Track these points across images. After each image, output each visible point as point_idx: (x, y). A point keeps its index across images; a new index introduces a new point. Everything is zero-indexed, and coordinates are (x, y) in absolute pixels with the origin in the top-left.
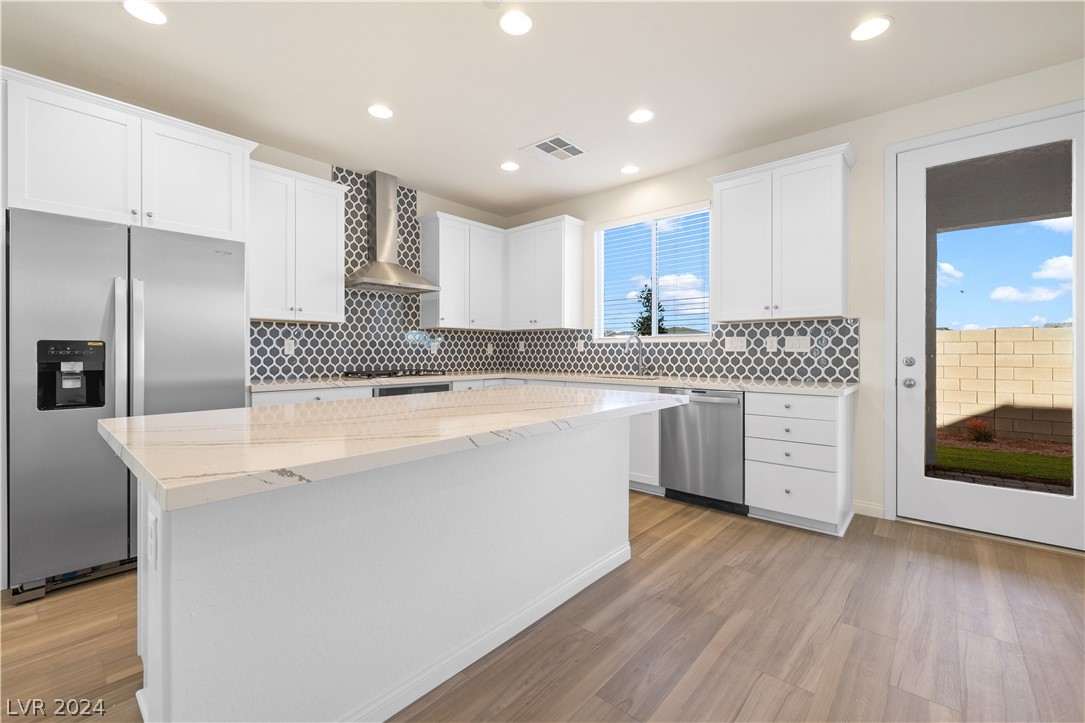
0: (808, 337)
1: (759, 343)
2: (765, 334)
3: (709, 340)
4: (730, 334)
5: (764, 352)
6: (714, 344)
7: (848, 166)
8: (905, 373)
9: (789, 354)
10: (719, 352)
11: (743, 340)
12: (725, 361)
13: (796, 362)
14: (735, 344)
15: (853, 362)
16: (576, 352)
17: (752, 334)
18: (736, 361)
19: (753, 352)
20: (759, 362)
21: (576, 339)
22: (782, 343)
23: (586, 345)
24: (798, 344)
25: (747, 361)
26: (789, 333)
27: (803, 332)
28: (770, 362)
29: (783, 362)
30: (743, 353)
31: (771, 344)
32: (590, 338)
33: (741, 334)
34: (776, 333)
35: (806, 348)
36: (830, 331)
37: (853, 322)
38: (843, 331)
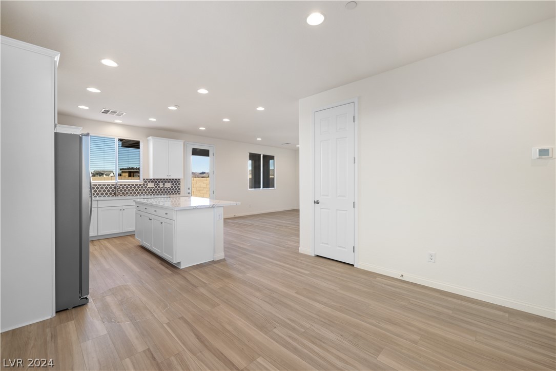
0: (170, 183)
1: (158, 184)
2: (159, 182)
3: (142, 184)
4: (149, 182)
5: (159, 187)
6: (144, 185)
7: (184, 143)
8: (189, 191)
9: (166, 188)
10: (146, 187)
11: (153, 183)
12: (147, 190)
13: (167, 190)
14: (151, 185)
15: (179, 189)
17: (156, 182)
19: (156, 187)
22: (164, 184)
24: (168, 185)
25: (154, 190)
26: (166, 182)
27: (169, 182)
29: (164, 190)
30: (152, 188)
31: (161, 185)
34: (162, 182)
35: (170, 186)
36: (175, 182)
37: (179, 179)
38: (178, 182)
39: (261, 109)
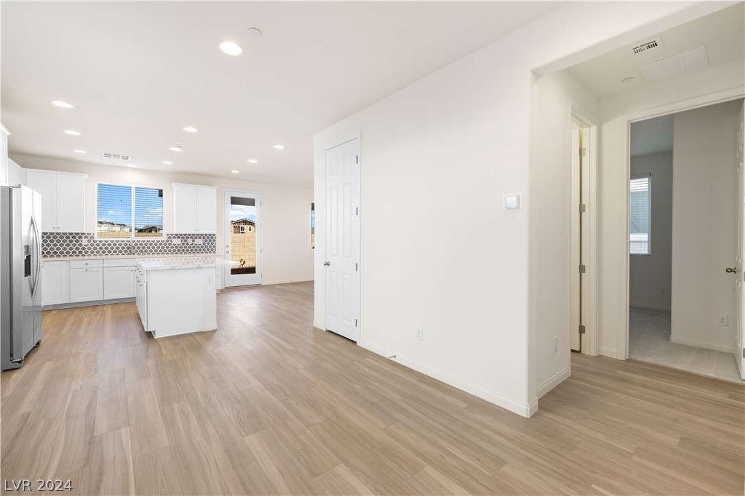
0: (202, 239)
1: (185, 241)
2: (188, 238)
3: (165, 240)
4: (174, 237)
5: (187, 244)
6: (168, 241)
7: (218, 191)
8: (227, 249)
9: (196, 245)
10: (170, 244)
12: (172, 247)
13: (198, 247)
14: (176, 241)
15: (214, 247)
16: (80, 245)
17: (183, 238)
18: (177, 247)
19: (183, 244)
20: (185, 247)
21: (80, 237)
22: (193, 241)
23: (89, 241)
24: (199, 242)
25: (181, 247)
26: (196, 238)
27: (200, 238)
28: (190, 247)
29: (194, 247)
30: (179, 245)
31: (190, 241)
32: (92, 238)
33: (179, 238)
34: (192, 238)
35: (202, 243)
36: (208, 238)
37: (214, 235)
38: (212, 238)
39: (279, 147)
